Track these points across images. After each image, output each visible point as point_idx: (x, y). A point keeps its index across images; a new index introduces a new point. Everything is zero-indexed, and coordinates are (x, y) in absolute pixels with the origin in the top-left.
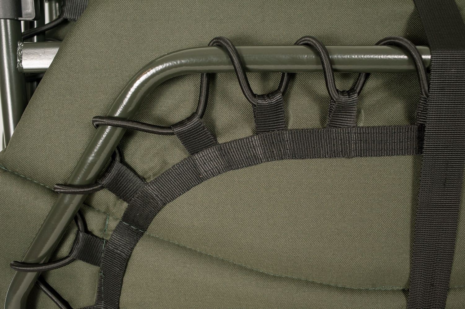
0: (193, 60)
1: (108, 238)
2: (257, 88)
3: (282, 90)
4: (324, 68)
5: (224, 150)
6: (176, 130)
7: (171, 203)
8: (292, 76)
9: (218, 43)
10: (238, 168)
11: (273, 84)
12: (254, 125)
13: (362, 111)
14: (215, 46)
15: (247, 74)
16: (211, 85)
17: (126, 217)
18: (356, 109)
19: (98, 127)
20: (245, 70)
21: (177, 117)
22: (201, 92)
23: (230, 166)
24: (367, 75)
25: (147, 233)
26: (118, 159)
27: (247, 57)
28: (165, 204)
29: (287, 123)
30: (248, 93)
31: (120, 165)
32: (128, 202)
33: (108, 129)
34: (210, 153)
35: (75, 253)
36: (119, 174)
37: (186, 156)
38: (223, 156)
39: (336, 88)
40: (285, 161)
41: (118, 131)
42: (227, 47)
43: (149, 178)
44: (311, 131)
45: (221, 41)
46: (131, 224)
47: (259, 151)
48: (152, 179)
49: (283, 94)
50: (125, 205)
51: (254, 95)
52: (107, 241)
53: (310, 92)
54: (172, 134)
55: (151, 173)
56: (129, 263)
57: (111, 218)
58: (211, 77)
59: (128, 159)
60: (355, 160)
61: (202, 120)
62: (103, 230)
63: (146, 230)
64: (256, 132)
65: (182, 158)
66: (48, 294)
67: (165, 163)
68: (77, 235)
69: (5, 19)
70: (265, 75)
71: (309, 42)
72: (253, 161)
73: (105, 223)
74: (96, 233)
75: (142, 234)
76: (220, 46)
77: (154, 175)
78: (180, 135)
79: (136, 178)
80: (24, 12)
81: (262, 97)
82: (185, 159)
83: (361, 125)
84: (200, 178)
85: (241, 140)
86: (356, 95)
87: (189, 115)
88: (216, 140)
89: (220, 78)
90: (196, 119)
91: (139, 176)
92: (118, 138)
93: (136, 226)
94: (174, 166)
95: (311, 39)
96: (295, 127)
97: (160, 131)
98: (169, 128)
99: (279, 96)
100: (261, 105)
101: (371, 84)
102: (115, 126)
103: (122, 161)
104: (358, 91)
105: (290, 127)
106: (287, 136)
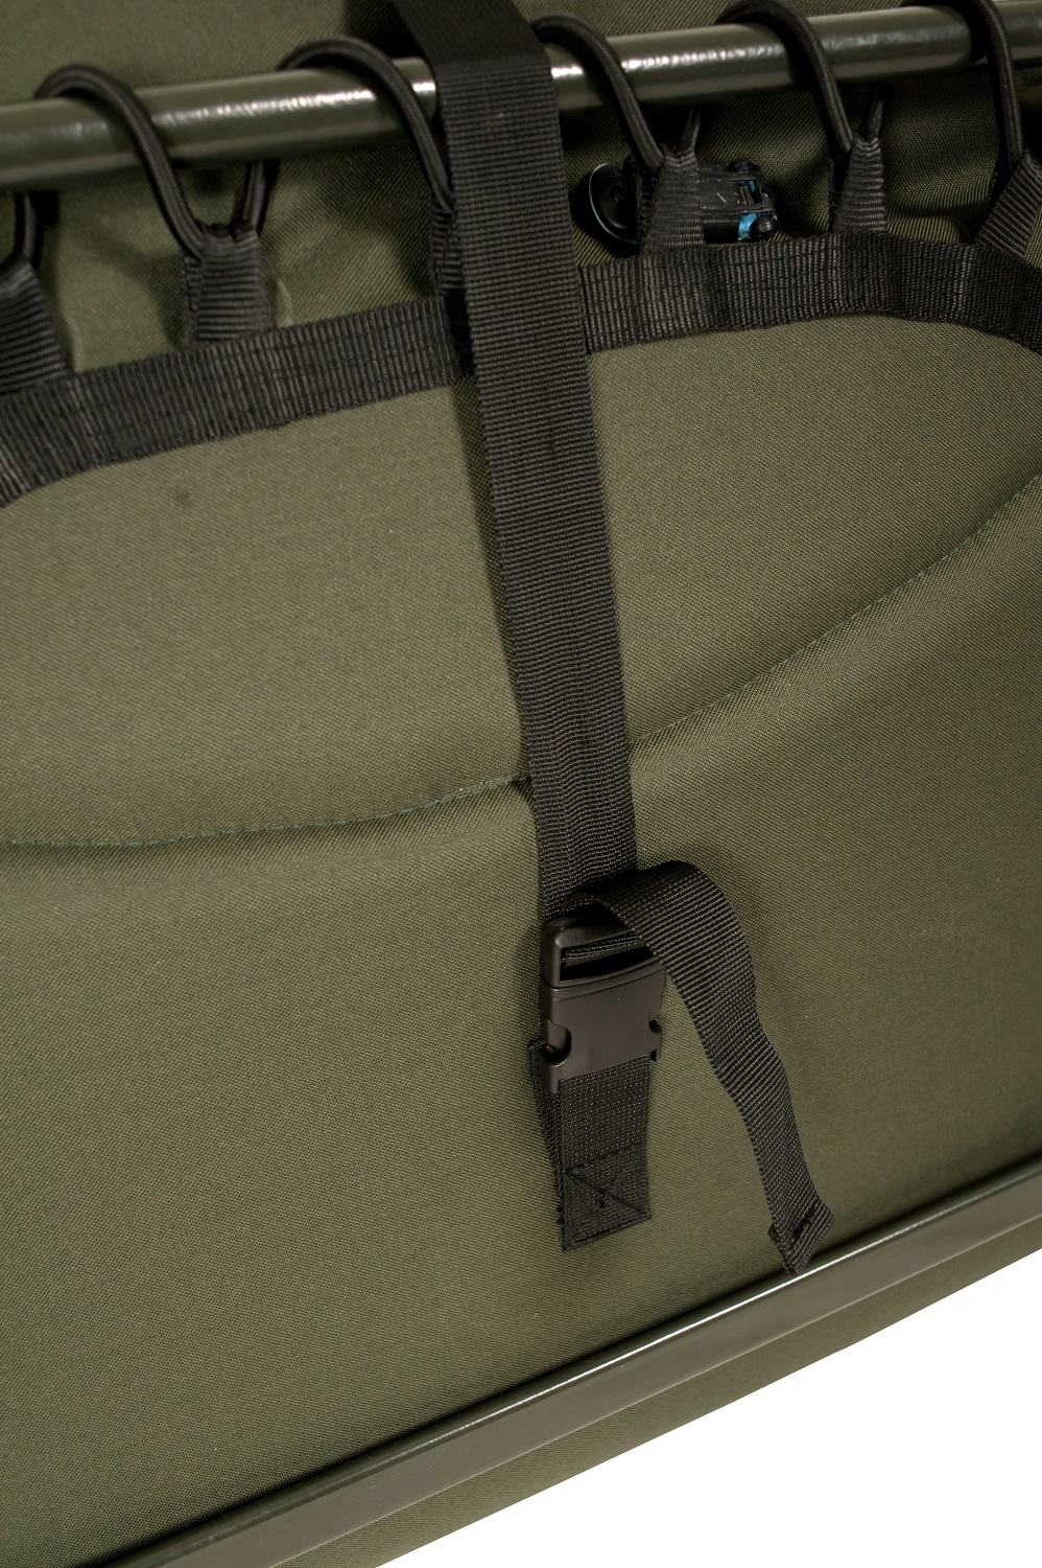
3: (27, 250)
13: (282, 285)
18: (260, 277)
29: (67, 357)
39: (191, 216)
49: (36, 262)
60: (294, 430)
71: (82, 85)
83: (287, 322)
86: (253, 234)
96: (97, 363)
99: (22, 275)
104: (255, 221)
105: (80, 366)
106: (77, 395)
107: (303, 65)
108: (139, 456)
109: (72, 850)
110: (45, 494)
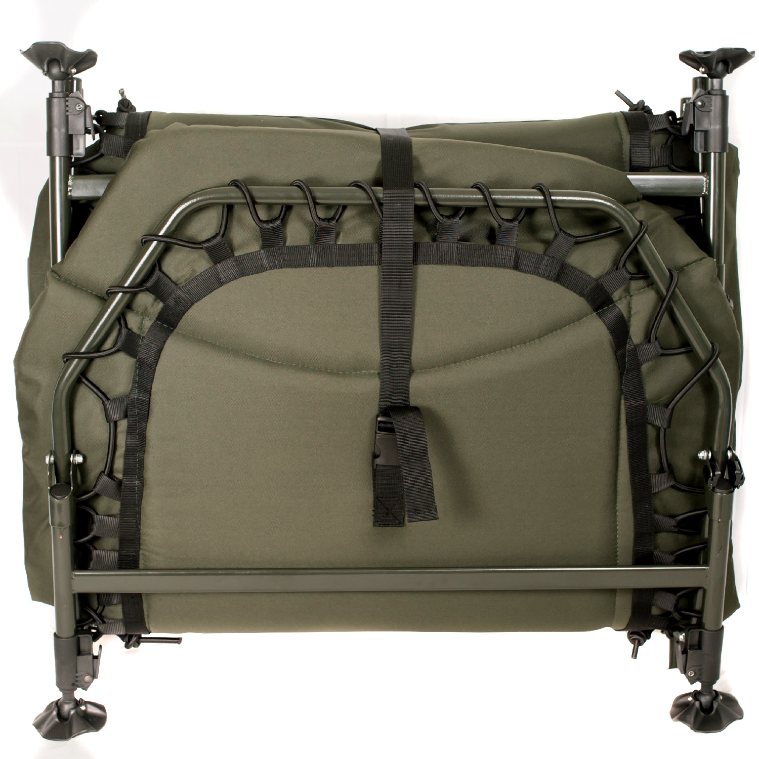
0: (218, 195)
1: (144, 335)
2: (263, 215)
3: (281, 217)
4: (308, 203)
5: (239, 261)
6: (205, 245)
7: (197, 303)
8: (289, 208)
9: (235, 183)
10: (249, 275)
11: (276, 212)
12: (261, 242)
13: (342, 234)
14: (233, 186)
15: (256, 206)
16: (230, 213)
17: (161, 317)
18: (335, 231)
19: (145, 243)
20: (254, 203)
21: (204, 237)
22: (222, 218)
23: (243, 274)
24: (344, 207)
25: (176, 330)
26: (157, 268)
27: (255, 194)
28: (193, 304)
29: (285, 242)
30: (256, 219)
31: (160, 273)
32: (164, 303)
33: (155, 243)
34: (229, 263)
35: (119, 344)
36: (159, 279)
37: (209, 266)
38: (238, 265)
39: (317, 215)
40: (284, 270)
41: (162, 245)
42: (242, 187)
43: (181, 284)
44: (304, 247)
45: (238, 183)
46: (163, 323)
47: (265, 262)
48: (183, 284)
49: (282, 220)
50: (161, 305)
51: (261, 221)
52: (143, 337)
53: (302, 219)
54: (202, 248)
55: (182, 280)
56: (162, 354)
57: (147, 318)
58: (230, 208)
59: (164, 269)
60: (335, 268)
61: (223, 239)
62: (140, 328)
63: (175, 328)
64: (263, 247)
65: (208, 268)
66: (88, 387)
67: (194, 271)
68: (120, 330)
69: (60, 157)
70: (270, 206)
71: (299, 184)
72: (261, 269)
73: (142, 323)
74: (135, 330)
75: (172, 331)
76: (237, 186)
77: (185, 281)
78: (207, 249)
79: (171, 283)
80: (75, 152)
81: (266, 222)
82: (210, 268)
83: (339, 243)
84: (221, 282)
85: (251, 253)
86: (335, 222)
87: (213, 235)
88: (233, 254)
89: (236, 208)
90: (219, 238)
91: (173, 282)
92: (161, 250)
93: (167, 324)
94: (201, 274)
95: (300, 182)
96: (292, 244)
97: (193, 246)
98: (200, 244)
99: (278, 222)
100: (265, 228)
101: (348, 214)
102: (159, 241)
103: (160, 270)
104: (336, 219)
105: (288, 244)
106: (285, 251)
107: (353, 186)
108: (296, 268)
109: (259, 359)
110: (273, 271)
